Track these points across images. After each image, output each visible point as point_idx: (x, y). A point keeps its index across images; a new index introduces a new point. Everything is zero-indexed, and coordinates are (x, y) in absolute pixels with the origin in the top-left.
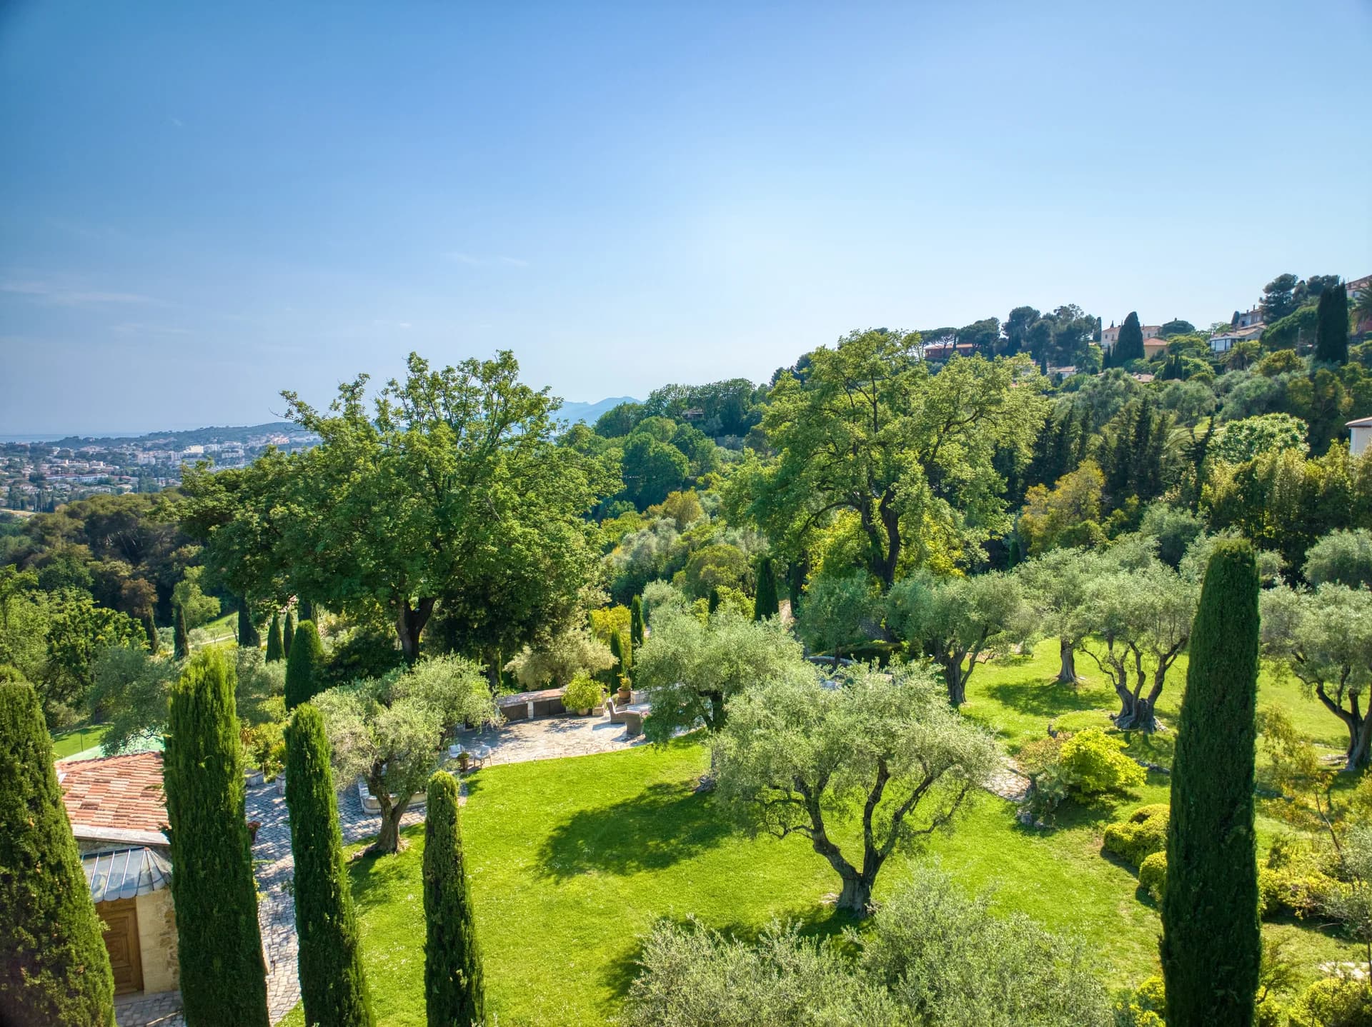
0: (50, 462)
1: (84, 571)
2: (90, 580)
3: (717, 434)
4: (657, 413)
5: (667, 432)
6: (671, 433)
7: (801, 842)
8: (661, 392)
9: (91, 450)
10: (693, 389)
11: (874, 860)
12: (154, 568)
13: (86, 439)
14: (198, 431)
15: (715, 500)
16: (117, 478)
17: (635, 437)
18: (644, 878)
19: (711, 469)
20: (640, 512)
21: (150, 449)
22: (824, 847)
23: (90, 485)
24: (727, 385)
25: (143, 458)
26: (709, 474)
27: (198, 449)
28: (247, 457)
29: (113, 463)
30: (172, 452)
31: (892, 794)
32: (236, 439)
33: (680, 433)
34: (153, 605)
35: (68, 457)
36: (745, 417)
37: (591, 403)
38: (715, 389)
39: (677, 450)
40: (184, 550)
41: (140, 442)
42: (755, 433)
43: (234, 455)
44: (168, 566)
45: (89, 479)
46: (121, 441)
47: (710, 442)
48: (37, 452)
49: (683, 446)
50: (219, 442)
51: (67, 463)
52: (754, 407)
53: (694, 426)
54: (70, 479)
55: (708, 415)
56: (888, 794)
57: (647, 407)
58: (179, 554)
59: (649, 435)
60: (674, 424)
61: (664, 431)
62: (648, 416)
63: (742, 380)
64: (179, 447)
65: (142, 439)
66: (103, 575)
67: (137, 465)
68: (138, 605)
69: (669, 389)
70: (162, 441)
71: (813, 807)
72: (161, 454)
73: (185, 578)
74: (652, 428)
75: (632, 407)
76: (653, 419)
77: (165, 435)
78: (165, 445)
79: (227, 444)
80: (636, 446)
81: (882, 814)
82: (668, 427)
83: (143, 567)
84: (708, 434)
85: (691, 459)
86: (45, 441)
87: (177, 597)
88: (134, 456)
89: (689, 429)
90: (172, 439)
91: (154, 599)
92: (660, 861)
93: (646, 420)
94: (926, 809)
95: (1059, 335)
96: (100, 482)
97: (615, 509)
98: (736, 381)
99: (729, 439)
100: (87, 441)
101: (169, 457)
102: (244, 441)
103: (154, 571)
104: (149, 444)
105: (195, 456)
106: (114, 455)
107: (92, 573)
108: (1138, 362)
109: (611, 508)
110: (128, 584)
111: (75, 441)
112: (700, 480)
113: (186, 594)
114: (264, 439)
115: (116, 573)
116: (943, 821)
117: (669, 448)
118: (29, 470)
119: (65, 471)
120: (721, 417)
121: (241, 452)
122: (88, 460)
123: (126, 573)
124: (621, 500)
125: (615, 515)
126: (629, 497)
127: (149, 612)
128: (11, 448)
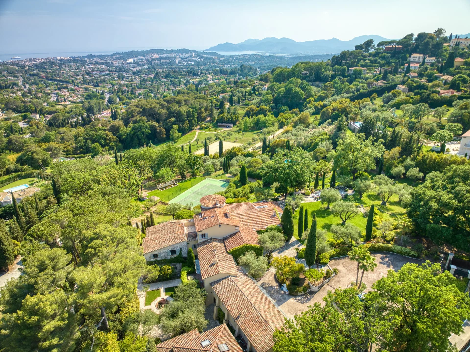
0: (88, 65)
1: (147, 125)
2: (149, 127)
3: (313, 81)
6: (299, 84)
7: (339, 217)
9: (99, 61)
11: (346, 220)
13: (95, 55)
15: (312, 109)
17: (288, 85)
18: (322, 219)
19: (311, 96)
21: (116, 60)
22: (341, 218)
25: (116, 63)
26: (310, 98)
27: (131, 60)
28: (147, 64)
29: (107, 66)
30: (123, 61)
31: (349, 214)
32: (142, 56)
33: (302, 84)
34: (165, 134)
35: (92, 63)
36: (322, 76)
39: (301, 90)
40: (170, 119)
41: (111, 57)
43: (143, 63)
44: (167, 124)
46: (105, 56)
47: (311, 86)
49: (303, 88)
50: (137, 57)
51: (93, 66)
52: (325, 72)
54: (98, 74)
55: (310, 74)
56: (348, 214)
58: (169, 121)
59: (292, 84)
60: (300, 81)
64: (125, 59)
65: (112, 55)
66: (152, 126)
67: (114, 67)
68: (161, 134)
70: (118, 56)
71: (341, 215)
72: (120, 62)
73: (173, 128)
74: (293, 81)
76: (293, 78)
77: (119, 54)
78: (120, 58)
79: (139, 58)
80: (288, 88)
81: (347, 216)
82: (298, 82)
83: (161, 124)
84: (310, 81)
85: (305, 92)
86: (82, 56)
87: (171, 132)
88: (112, 63)
89: (305, 82)
90: (121, 55)
91: (165, 132)
92: (324, 217)
94: (351, 216)
95: (433, 45)
96: (108, 75)
97: (283, 109)
99: (317, 83)
101: (123, 63)
102: (145, 56)
103: (164, 125)
104: (115, 57)
105: (130, 63)
106: (105, 62)
107: (149, 125)
108: (451, 69)
109: (281, 108)
110: (158, 128)
111: (91, 56)
112: (308, 100)
113: (174, 132)
114: (151, 56)
115: (155, 125)
116: (353, 217)
117: (299, 89)
118: (84, 69)
120: (314, 75)
121: (145, 61)
122: (99, 65)
123: (157, 126)
124: (284, 105)
125: (283, 111)
126: (286, 104)
127: (165, 136)
128: (75, 60)
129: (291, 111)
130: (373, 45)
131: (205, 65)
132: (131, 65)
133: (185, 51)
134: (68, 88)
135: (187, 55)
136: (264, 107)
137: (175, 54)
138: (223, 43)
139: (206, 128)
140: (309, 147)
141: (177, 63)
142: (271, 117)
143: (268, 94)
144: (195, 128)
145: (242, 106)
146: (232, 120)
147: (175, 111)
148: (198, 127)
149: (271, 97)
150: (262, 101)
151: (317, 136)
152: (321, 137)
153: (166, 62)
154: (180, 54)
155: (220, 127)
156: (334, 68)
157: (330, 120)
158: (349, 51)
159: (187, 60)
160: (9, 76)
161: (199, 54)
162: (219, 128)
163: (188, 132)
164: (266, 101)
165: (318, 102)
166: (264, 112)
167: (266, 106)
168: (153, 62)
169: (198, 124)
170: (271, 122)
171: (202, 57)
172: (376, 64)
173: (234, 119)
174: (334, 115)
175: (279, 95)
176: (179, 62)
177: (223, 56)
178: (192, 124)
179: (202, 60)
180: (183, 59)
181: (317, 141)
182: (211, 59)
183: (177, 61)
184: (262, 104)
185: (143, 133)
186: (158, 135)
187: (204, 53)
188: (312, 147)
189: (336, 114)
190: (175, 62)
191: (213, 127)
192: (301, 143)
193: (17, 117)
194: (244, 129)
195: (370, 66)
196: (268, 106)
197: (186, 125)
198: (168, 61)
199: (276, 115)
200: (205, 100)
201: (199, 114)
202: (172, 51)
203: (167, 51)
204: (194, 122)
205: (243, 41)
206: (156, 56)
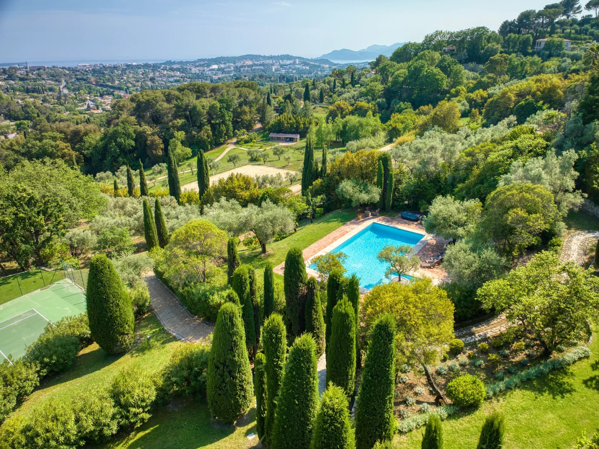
0: (159, 72)
1: (131, 130)
2: (134, 135)
3: (464, 62)
4: (428, 49)
5: (435, 60)
6: (437, 61)
8: (432, 35)
9: (175, 66)
10: (452, 34)
12: (163, 130)
13: (174, 62)
14: (216, 58)
15: (463, 105)
16: (182, 79)
17: (414, 63)
19: (460, 83)
20: (415, 110)
21: (197, 66)
23: (172, 82)
24: (474, 31)
25: (195, 70)
26: (459, 87)
27: (215, 67)
28: (235, 71)
29: (182, 72)
30: (206, 68)
32: (231, 63)
33: (443, 60)
34: (162, 149)
35: (166, 69)
36: (482, 51)
37: (388, 46)
38: (464, 34)
39: (441, 72)
40: (176, 121)
41: (194, 63)
42: (492, 62)
43: (230, 69)
44: (168, 129)
45: (171, 79)
46: (187, 62)
47: (460, 67)
48: (155, 67)
49: (444, 69)
50: (225, 64)
51: (165, 72)
52: (490, 45)
53: (452, 55)
54: (164, 80)
55: (459, 50)
57: (422, 45)
58: (173, 124)
59: (423, 61)
60: (439, 55)
61: (433, 60)
62: (422, 50)
63: (483, 28)
64: (208, 66)
65: (195, 62)
66: (140, 132)
67: (191, 73)
68: (154, 149)
69: (438, 33)
70: (202, 63)
72: (201, 69)
73: (174, 137)
74: (425, 57)
75: (414, 45)
76: (426, 52)
77: (204, 60)
78: (203, 65)
79: (227, 64)
80: (416, 68)
82: (435, 57)
83: (157, 129)
84: (460, 62)
85: (448, 77)
86: (159, 62)
87: (171, 147)
88: (191, 69)
89: (448, 58)
90: (206, 62)
91: (161, 146)
93: (422, 53)
96: (176, 81)
97: (400, 107)
98: (479, 28)
99: (471, 65)
100: (174, 63)
101: (204, 70)
102: (234, 63)
103: (163, 132)
104: (197, 64)
105: (214, 70)
106: (183, 68)
107: (135, 131)
109: (398, 106)
110: (150, 138)
111: (170, 63)
112: (453, 91)
113: (175, 145)
114: (242, 62)
115: (145, 132)
117: (436, 70)
118: (151, 75)
119: (164, 75)
120: (467, 51)
121: (232, 68)
122: (173, 71)
123: (149, 133)
124: (404, 101)
125: (400, 111)
126: (409, 99)
127: (160, 153)
128: (146, 66)
129: (417, 111)
130: (576, 6)
131: (311, 73)
132: (214, 72)
133: (288, 57)
134: (113, 95)
135: (289, 62)
136: (363, 103)
137: (274, 61)
138: (339, 49)
139: (246, 142)
140: (463, 180)
141: (274, 70)
142: (373, 120)
143: (375, 80)
144: (229, 141)
145: (325, 106)
146: (297, 127)
147: (187, 106)
148: (235, 140)
149: (379, 87)
150: (362, 95)
151: (493, 141)
152: (510, 144)
153: (259, 69)
154: (281, 61)
155: (273, 139)
156: (506, 38)
157: (513, 118)
158: (534, 11)
159: (288, 67)
160: (49, 80)
161: (305, 62)
162: (270, 142)
163: (212, 149)
164: (370, 94)
165: (477, 91)
166: (362, 112)
167: (368, 102)
168: (242, 69)
169: (235, 135)
170: (370, 129)
171: (307, 64)
172: (586, 36)
173: (302, 126)
174: (522, 107)
175: (395, 82)
176: (276, 70)
177: (335, 65)
178: (220, 132)
179: (308, 68)
180: (282, 66)
181: (493, 157)
182: (319, 66)
183: (274, 68)
184: (360, 99)
185: (119, 145)
186: (148, 152)
187: (312, 60)
188: (472, 179)
189: (528, 104)
190: (272, 68)
191: (262, 141)
192: (432, 168)
193: (8, 127)
194: (317, 144)
195: (575, 39)
196: (374, 103)
197: (206, 133)
198: (262, 68)
199: (384, 120)
200: (254, 90)
201: (237, 115)
202: (271, 57)
203: (265, 57)
204: (223, 128)
205: (365, 48)
206: (249, 63)
